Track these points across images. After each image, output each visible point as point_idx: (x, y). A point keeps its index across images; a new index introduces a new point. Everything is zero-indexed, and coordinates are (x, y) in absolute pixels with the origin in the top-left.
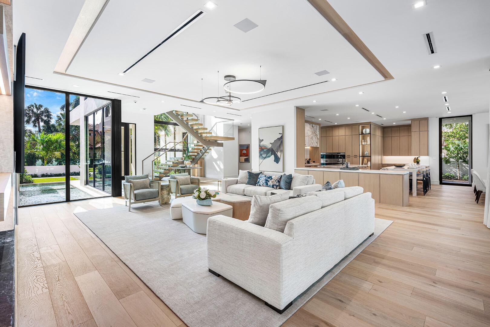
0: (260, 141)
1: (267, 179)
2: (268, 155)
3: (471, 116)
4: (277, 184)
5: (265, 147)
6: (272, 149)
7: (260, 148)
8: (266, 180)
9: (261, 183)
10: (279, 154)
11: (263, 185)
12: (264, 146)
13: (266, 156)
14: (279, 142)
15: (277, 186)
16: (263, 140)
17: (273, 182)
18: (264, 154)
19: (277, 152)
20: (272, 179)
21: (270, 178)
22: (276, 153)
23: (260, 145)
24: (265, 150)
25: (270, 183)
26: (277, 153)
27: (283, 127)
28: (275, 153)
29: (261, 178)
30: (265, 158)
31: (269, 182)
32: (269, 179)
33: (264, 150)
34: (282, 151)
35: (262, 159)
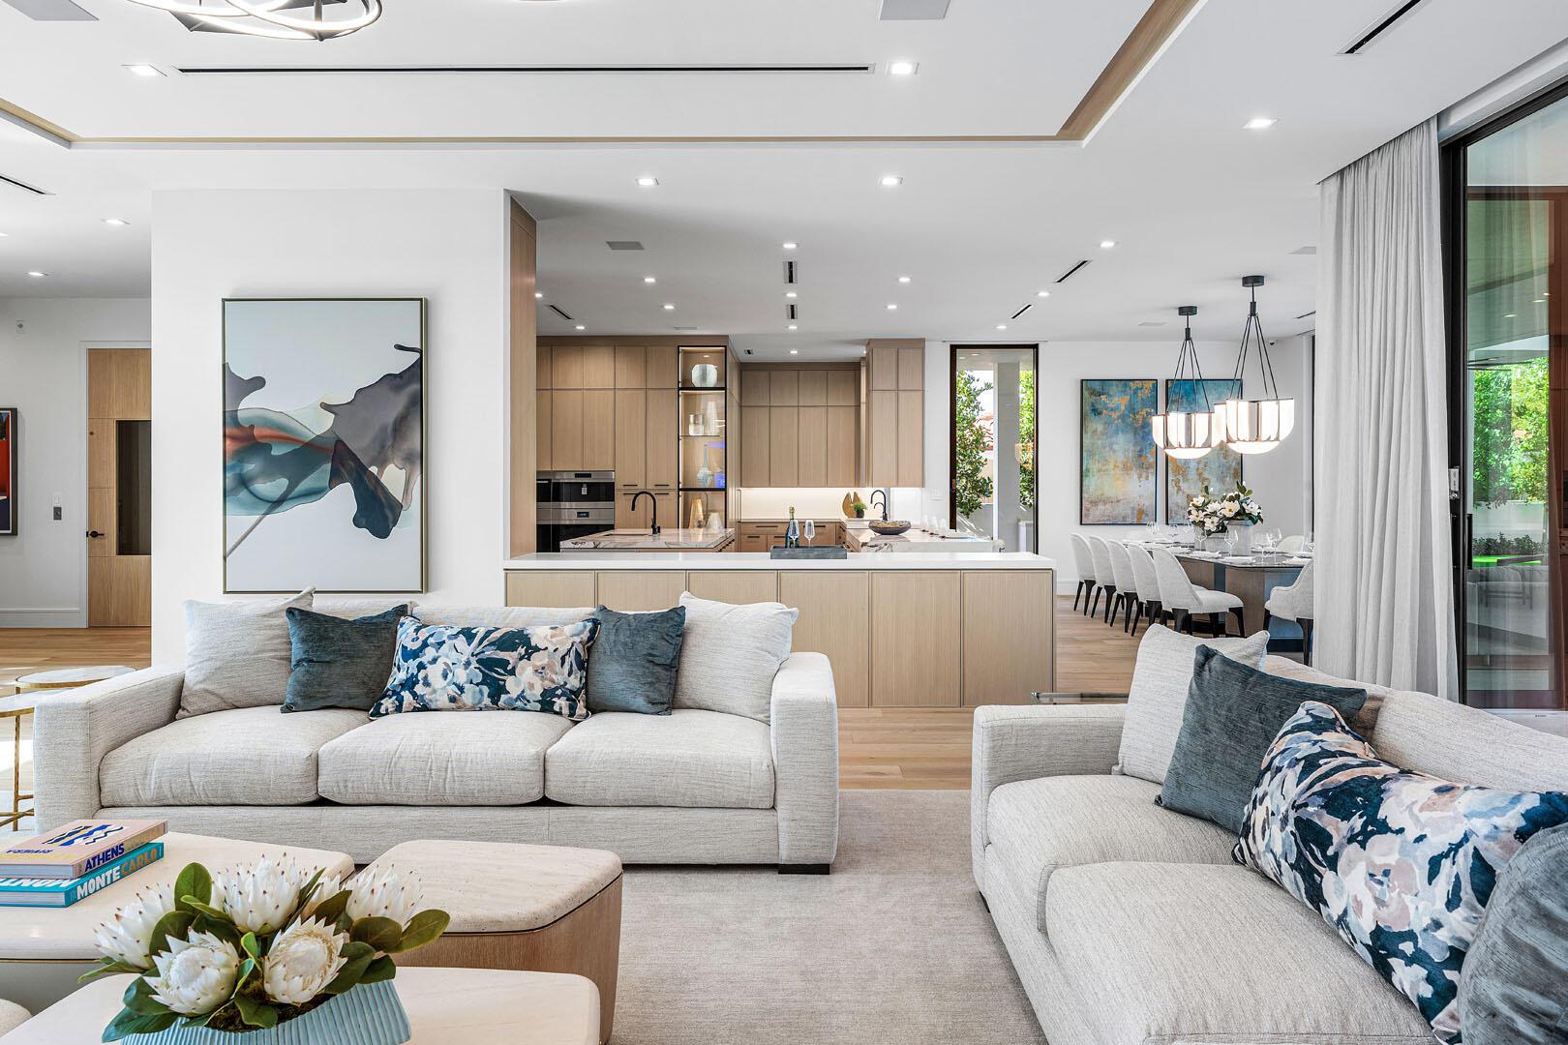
0: (237, 387)
1: (490, 653)
2: (305, 484)
3: (1035, 347)
4: (574, 682)
5: (280, 427)
6: (339, 442)
7: (233, 438)
8: (487, 664)
9: (438, 688)
10: (392, 477)
11: (453, 700)
12: (268, 423)
13: (291, 488)
14: (398, 403)
15: (572, 696)
16: (258, 383)
17: (549, 674)
18: (268, 474)
19: (382, 464)
20: (537, 649)
21: (517, 640)
22: (374, 469)
23: (235, 419)
24: (277, 451)
25: (525, 680)
26: (381, 472)
27: (424, 305)
28: (365, 469)
29: (430, 652)
30: (276, 504)
31: (512, 672)
32: (510, 656)
33: (269, 447)
34: (419, 460)
35: (250, 508)
